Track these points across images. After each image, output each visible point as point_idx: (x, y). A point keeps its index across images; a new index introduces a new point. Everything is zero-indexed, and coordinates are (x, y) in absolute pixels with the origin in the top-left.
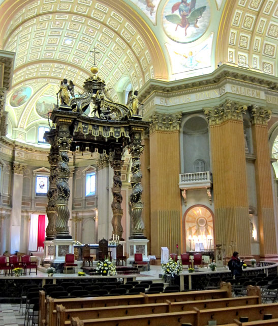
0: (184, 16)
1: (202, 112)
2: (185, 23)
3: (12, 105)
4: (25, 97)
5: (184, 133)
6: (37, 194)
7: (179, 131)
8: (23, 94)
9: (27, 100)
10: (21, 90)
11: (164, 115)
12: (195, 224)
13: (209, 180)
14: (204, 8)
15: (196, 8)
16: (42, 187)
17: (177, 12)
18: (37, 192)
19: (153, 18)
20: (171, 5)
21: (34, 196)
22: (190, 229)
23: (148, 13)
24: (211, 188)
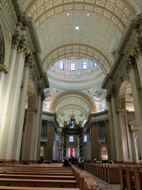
0: (98, 95)
1: (103, 121)
2: (98, 97)
3: (61, 116)
4: (65, 113)
5: (100, 126)
6: (70, 142)
7: (99, 126)
8: (64, 113)
9: (65, 114)
10: (63, 112)
11: (94, 122)
12: (104, 152)
13: (105, 140)
14: (102, 93)
15: (100, 93)
16: (71, 140)
17: (96, 94)
18: (70, 141)
19: (90, 96)
20: (94, 92)
21: (69, 143)
22: (103, 154)
23: (89, 95)
24: (106, 142)
